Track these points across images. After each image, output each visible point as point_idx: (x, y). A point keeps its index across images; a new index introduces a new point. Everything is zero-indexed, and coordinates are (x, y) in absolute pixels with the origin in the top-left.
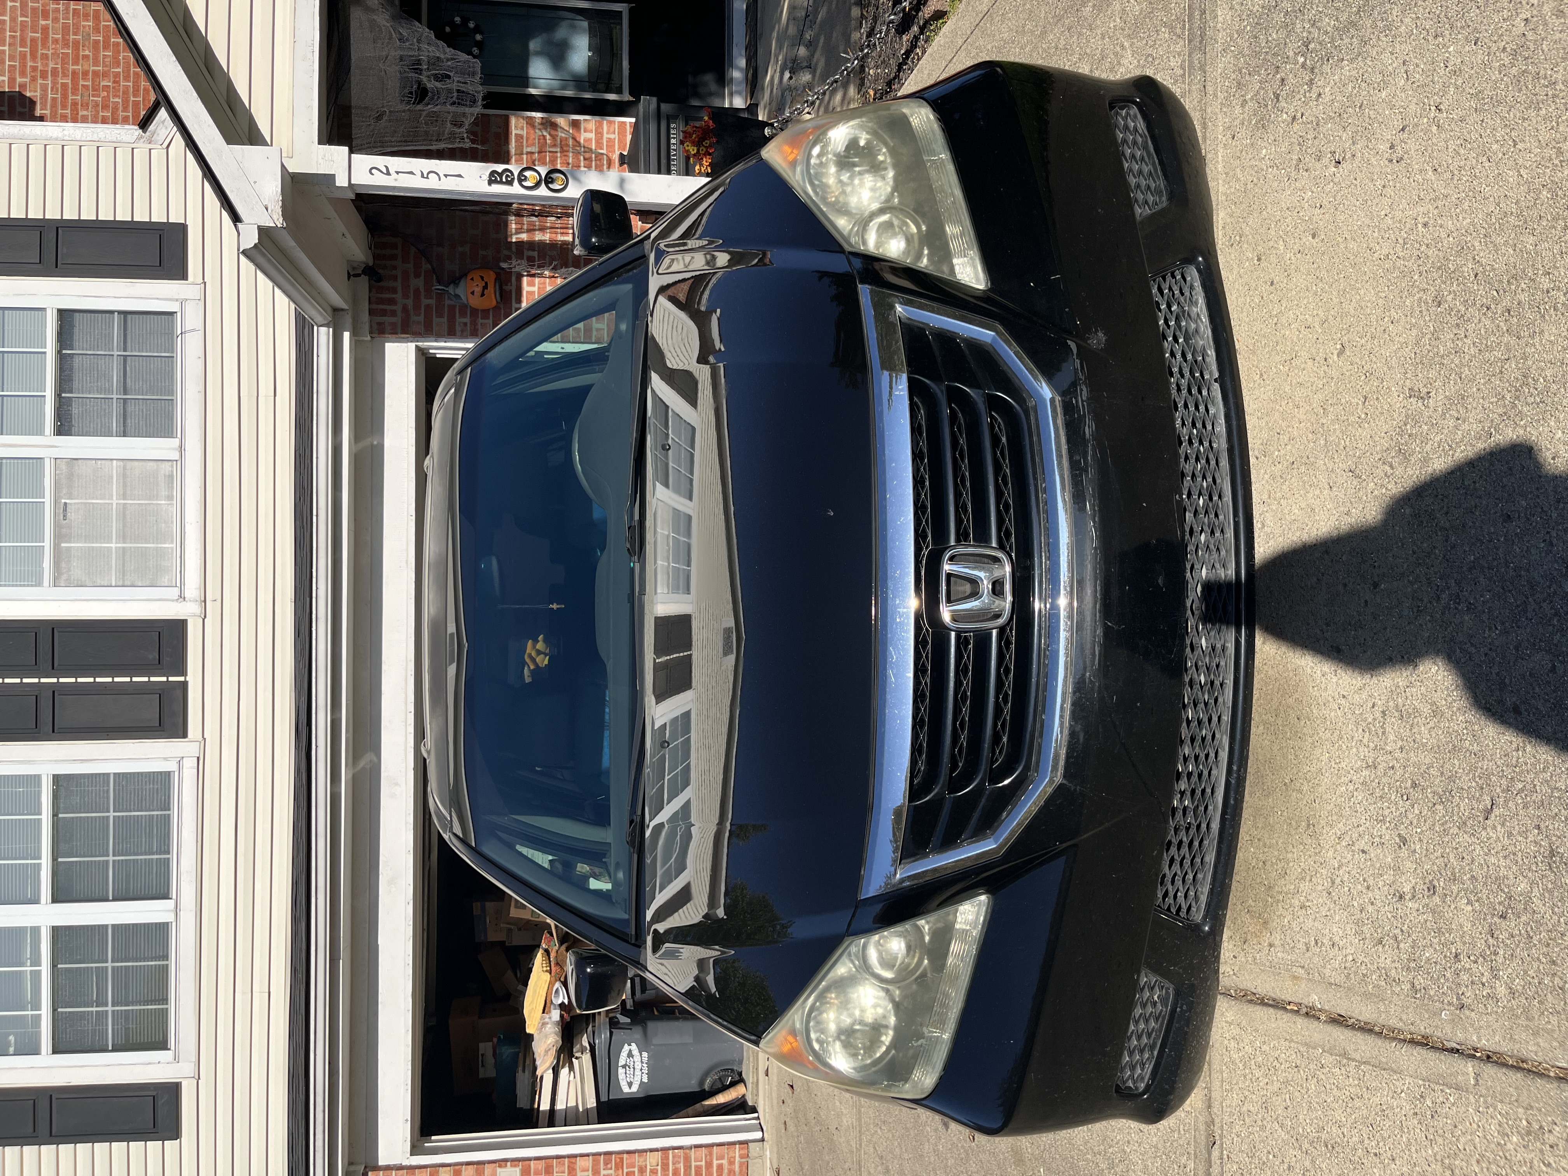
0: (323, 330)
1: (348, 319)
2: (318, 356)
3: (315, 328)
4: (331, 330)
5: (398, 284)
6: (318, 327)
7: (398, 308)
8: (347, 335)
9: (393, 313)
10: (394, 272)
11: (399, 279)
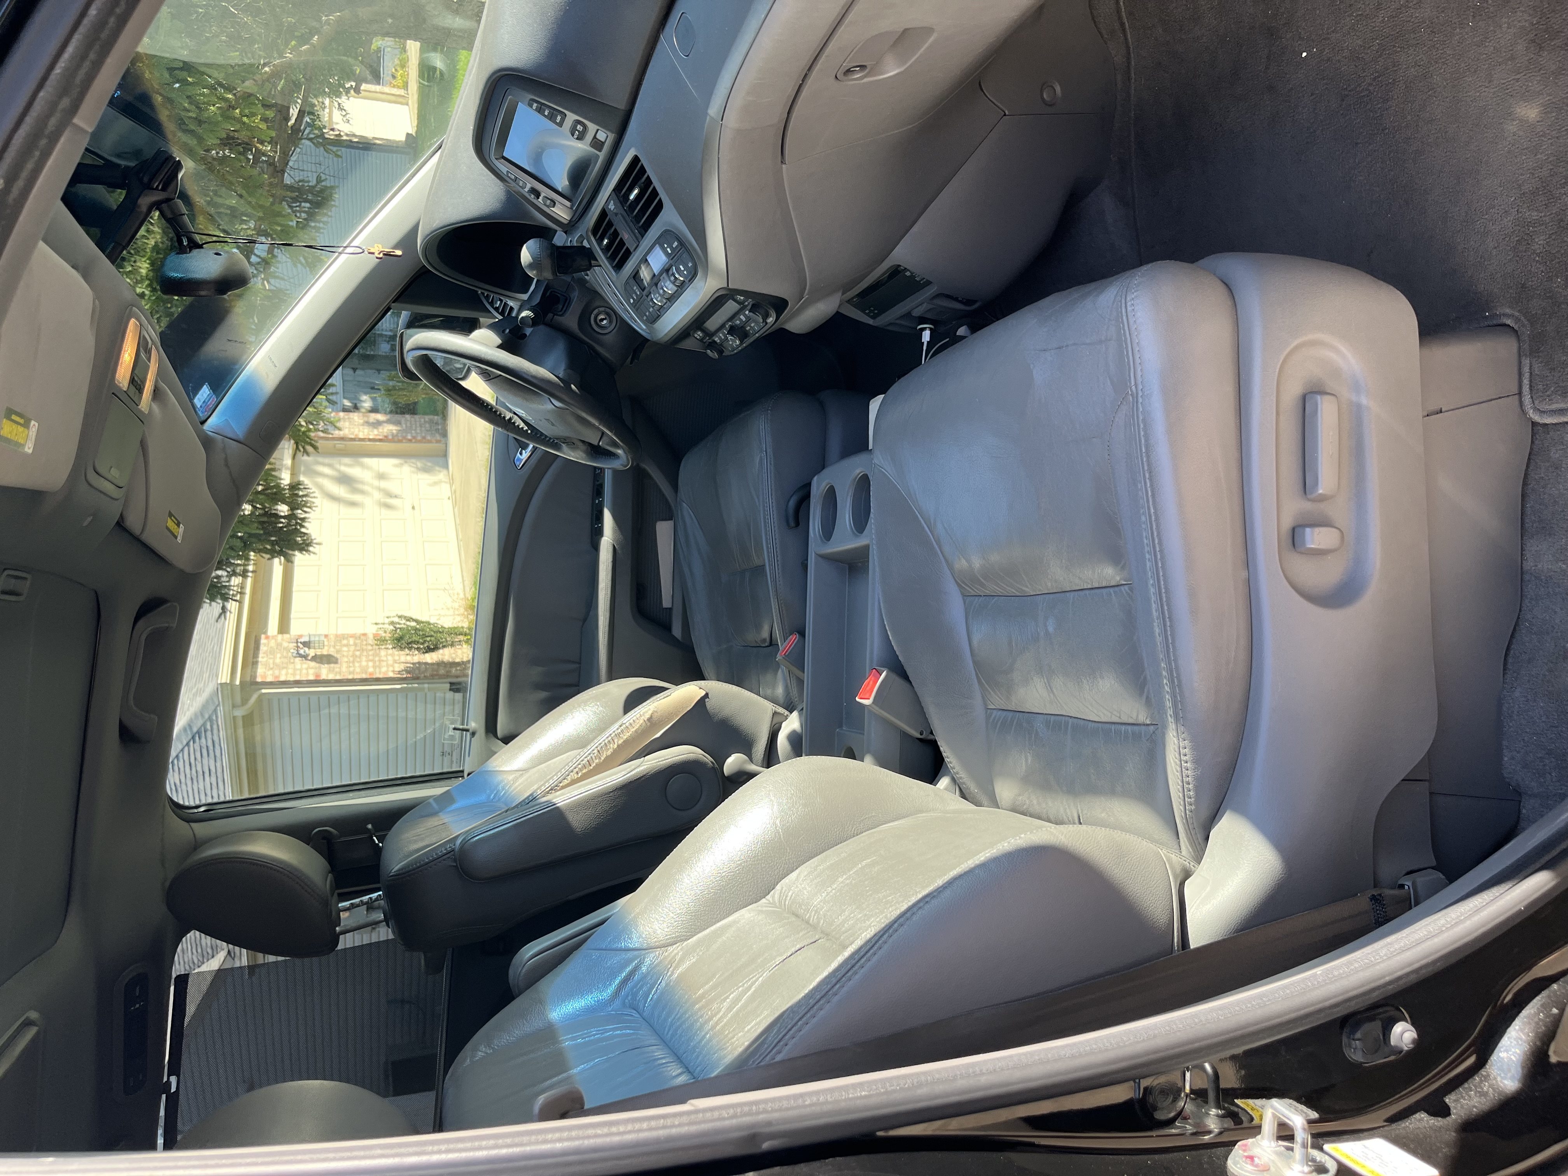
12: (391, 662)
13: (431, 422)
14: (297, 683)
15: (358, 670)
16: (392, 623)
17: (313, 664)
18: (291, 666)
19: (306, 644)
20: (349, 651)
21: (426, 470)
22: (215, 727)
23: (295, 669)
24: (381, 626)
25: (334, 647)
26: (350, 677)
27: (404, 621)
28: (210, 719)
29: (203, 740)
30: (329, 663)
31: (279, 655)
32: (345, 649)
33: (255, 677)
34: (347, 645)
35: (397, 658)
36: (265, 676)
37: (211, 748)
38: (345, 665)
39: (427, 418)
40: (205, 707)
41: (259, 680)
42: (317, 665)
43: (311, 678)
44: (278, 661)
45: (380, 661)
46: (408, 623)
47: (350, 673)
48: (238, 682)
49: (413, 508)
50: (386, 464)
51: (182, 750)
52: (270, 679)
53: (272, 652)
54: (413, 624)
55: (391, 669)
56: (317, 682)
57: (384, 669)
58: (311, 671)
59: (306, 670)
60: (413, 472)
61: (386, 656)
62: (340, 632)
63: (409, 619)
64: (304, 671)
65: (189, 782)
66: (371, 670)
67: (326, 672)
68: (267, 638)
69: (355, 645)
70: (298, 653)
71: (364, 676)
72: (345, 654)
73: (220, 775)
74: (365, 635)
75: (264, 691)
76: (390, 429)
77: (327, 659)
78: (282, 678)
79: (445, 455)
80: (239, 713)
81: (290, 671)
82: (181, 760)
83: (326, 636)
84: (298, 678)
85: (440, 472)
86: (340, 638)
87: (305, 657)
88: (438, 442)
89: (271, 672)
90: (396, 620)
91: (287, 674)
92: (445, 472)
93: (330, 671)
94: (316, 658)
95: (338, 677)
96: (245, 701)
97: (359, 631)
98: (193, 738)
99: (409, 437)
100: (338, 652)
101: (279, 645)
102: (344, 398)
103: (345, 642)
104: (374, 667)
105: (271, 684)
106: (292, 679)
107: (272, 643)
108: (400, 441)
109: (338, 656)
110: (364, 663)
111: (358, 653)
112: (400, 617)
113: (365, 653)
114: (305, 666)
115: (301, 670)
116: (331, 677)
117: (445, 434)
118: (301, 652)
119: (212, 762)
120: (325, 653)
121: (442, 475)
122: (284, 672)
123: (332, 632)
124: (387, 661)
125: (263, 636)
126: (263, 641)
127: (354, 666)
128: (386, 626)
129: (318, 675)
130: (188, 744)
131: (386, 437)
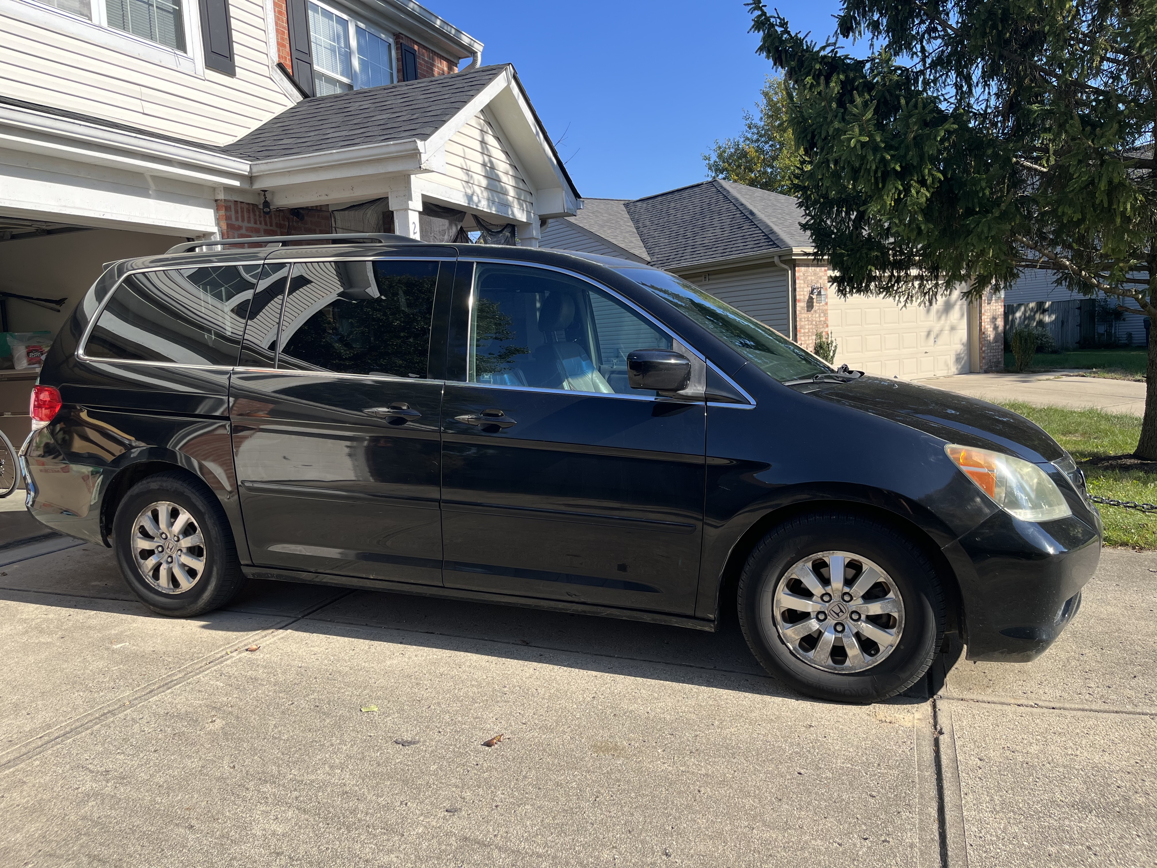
0: (248, 168)
1: (246, 186)
2: (234, 161)
3: (250, 163)
4: (247, 174)
5: (252, 225)
6: (250, 165)
7: (240, 223)
8: (237, 183)
9: (237, 219)
10: (258, 222)
11: (255, 226)
12: (808, 342)
13: (999, 362)
14: (794, 290)
15: (803, 323)
16: (832, 342)
17: (807, 298)
18: (806, 285)
19: (819, 293)
20: (816, 317)
21: (958, 359)
22: (770, 247)
23: (803, 288)
24: (830, 335)
25: (819, 309)
26: (798, 319)
27: (833, 349)
28: (775, 244)
29: (764, 241)
30: (808, 307)
31: (813, 278)
32: (817, 315)
33: (798, 266)
34: (820, 316)
35: (811, 346)
36: (799, 271)
37: (759, 245)
38: (806, 316)
39: (1002, 360)
40: (782, 241)
41: (797, 269)
42: (806, 300)
43: (798, 297)
44: (809, 278)
45: (809, 336)
46: (832, 351)
47: (800, 319)
48: (793, 257)
49: (926, 353)
50: (962, 333)
51: (760, 229)
52: (797, 274)
53: (815, 274)
54: (831, 354)
55: (803, 342)
56: (795, 300)
57: (803, 338)
58: (802, 297)
59: (803, 293)
60: (956, 351)
61: (812, 339)
62: (829, 312)
63: (834, 351)
64: (802, 293)
65: (742, 235)
66: (802, 331)
67: (801, 306)
68: (825, 271)
69: (820, 321)
70: (814, 289)
71: (798, 327)
72: (814, 315)
73: (743, 251)
74: (827, 326)
75: (790, 272)
76: (991, 334)
77: (810, 305)
78: (797, 281)
79: (971, 372)
80: (776, 260)
81: (802, 285)
82: (754, 229)
83: (826, 304)
84: (797, 290)
85: (957, 369)
86: (825, 313)
87: (812, 292)
88: (981, 367)
89: (802, 274)
90: (834, 344)
91: (800, 283)
92: (956, 372)
93: (802, 308)
94: (811, 299)
95: (797, 312)
96: (782, 262)
97: (829, 323)
98: (766, 235)
99: (984, 349)
100: (815, 311)
101: (820, 278)
102: (1052, 303)
103: (822, 315)
104: (804, 333)
105: (794, 275)
106: (797, 286)
107: (821, 274)
108: (980, 342)
109: (812, 312)
110: (807, 327)
111: (814, 323)
112: (836, 346)
113: (814, 327)
114: (806, 293)
115: (803, 291)
116: (798, 308)
117: (986, 372)
118: (815, 291)
119: (752, 246)
120: (814, 304)
121: (954, 369)
122: (802, 282)
123: (829, 307)
124: (809, 340)
125: (826, 268)
126: (823, 269)
127: (805, 321)
128: (830, 339)
129: (799, 301)
130: (763, 232)
131: (984, 333)
